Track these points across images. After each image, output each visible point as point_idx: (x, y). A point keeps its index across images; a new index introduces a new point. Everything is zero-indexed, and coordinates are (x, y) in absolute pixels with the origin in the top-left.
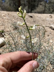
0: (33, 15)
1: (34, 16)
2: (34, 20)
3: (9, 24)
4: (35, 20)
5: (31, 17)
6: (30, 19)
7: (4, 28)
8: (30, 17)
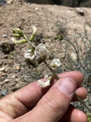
0: (85, 10)
1: (87, 12)
2: (86, 19)
3: (49, 24)
4: (88, 20)
5: (82, 14)
6: (79, 18)
7: (42, 31)
8: (80, 15)
